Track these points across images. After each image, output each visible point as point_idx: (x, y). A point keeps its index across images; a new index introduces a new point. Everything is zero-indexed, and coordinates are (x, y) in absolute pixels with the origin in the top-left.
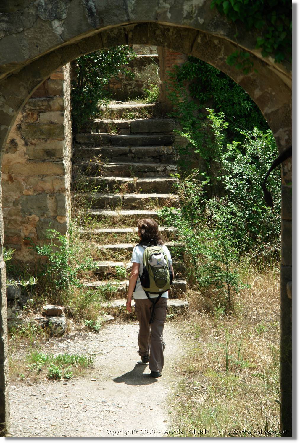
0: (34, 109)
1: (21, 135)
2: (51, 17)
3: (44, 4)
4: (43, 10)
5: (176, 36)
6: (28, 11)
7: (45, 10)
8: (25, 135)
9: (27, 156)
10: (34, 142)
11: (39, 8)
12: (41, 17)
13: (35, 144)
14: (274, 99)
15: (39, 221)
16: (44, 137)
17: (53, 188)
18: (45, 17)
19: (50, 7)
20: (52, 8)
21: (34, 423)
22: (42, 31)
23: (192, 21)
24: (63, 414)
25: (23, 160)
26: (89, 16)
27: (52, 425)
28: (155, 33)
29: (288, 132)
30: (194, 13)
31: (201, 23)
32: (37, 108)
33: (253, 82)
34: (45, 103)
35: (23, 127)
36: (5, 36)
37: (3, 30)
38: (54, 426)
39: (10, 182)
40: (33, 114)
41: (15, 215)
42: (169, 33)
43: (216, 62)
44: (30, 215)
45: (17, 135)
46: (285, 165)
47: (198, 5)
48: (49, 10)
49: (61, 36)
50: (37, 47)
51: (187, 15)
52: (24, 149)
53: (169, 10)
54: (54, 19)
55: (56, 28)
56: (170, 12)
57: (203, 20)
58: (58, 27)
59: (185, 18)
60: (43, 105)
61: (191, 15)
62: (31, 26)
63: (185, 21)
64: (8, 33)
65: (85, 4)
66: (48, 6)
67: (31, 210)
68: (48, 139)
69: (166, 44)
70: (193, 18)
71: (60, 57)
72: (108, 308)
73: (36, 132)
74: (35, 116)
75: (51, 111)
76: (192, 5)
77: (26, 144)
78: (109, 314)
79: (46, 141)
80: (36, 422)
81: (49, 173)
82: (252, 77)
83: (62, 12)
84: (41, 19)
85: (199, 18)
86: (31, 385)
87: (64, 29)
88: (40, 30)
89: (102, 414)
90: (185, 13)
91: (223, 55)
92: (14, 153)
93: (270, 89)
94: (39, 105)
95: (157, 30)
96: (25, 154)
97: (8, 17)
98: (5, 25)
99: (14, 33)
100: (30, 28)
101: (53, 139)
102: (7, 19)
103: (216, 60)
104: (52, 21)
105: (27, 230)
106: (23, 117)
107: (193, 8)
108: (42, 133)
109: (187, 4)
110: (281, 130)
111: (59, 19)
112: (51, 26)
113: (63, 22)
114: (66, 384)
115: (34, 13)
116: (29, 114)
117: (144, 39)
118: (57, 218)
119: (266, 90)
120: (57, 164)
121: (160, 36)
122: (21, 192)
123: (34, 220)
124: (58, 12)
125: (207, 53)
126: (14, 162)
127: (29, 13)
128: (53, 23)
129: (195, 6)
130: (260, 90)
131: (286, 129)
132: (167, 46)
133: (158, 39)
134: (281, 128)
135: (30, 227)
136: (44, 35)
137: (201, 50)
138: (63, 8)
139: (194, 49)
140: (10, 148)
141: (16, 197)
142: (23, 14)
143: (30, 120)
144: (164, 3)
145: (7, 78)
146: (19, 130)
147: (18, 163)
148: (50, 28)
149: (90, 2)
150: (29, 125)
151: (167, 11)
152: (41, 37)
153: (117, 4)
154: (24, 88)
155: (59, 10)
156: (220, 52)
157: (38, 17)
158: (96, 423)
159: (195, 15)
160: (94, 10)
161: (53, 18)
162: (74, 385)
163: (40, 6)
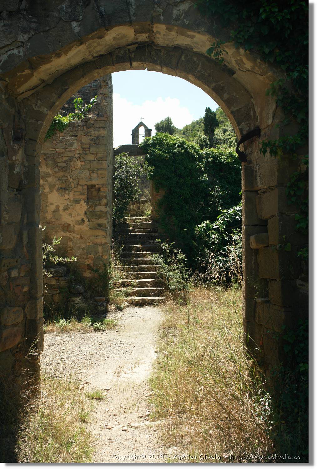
0: (93, 204)
1: (86, 216)
2: (71, 18)
3: (65, 8)
4: (64, 13)
5: (166, 56)
6: (52, 14)
7: (66, 13)
8: (88, 217)
9: (89, 227)
10: (92, 220)
11: (61, 11)
12: (63, 18)
13: (93, 221)
14: (238, 101)
15: (95, 257)
16: (97, 218)
17: (101, 242)
18: (66, 18)
19: (70, 10)
20: (71, 11)
21: (80, 353)
22: (63, 30)
23: (179, 22)
24: (97, 348)
25: (87, 229)
26: (100, 17)
27: (90, 354)
28: (151, 54)
29: (248, 125)
30: (182, 16)
31: (187, 24)
32: (94, 204)
33: (222, 88)
34: (98, 202)
35: (88, 213)
36: (35, 34)
37: (33, 29)
38: (92, 354)
39: (81, 239)
40: (92, 207)
41: (83, 255)
42: (161, 54)
43: (195, 74)
44: (90, 255)
45: (85, 217)
46: (247, 149)
47: (185, 9)
48: (69, 13)
49: (78, 34)
50: (60, 42)
51: (176, 18)
52: (88, 223)
53: (162, 14)
54: (73, 21)
55: (74, 27)
56: (162, 16)
57: (188, 22)
58: (76, 26)
59: (174, 20)
60: (97, 203)
61: (179, 18)
62: (55, 26)
63: (175, 22)
64: (37, 31)
65: (97, 9)
66: (68, 10)
67: (91, 252)
68: (99, 219)
69: (159, 61)
70: (180, 19)
71: (82, 71)
72: (127, 300)
73: (93, 215)
74: (93, 208)
75: (101, 206)
76: (180, 10)
77: (89, 221)
78: (127, 303)
79: (98, 220)
80: (81, 352)
81: (99, 234)
82: (221, 84)
83: (79, 14)
84: (62, 20)
85: (185, 20)
86: (83, 333)
87: (81, 29)
88: (62, 29)
89: (120, 348)
90: (174, 16)
91: (200, 69)
92: (83, 225)
93: (235, 93)
94: (95, 203)
95: (152, 51)
96: (88, 225)
97: (37, 19)
98: (35, 25)
99: (42, 32)
100: (55, 27)
101: (101, 219)
102: (36, 20)
103: (195, 73)
104: (71, 21)
105: (88, 262)
106: (88, 208)
107: (180, 12)
108: (96, 215)
109: (176, 10)
110: (243, 123)
111: (76, 20)
112: (71, 26)
113: (79, 23)
114: (102, 333)
115: (57, 15)
116: (90, 207)
117: (143, 58)
118: (103, 256)
119: (232, 94)
120: (103, 231)
121: (155, 56)
122: (86, 244)
123: (92, 257)
124: (76, 15)
125: (188, 67)
126: (83, 229)
127: (54, 15)
128: (72, 23)
129: (182, 11)
130: (227, 94)
131: (247, 122)
132: (159, 63)
133: (153, 58)
134: (243, 122)
135: (90, 261)
136: (65, 33)
137: (184, 65)
138: (80, 12)
139: (179, 65)
140: (81, 223)
141: (84, 246)
142: (48, 16)
143: (90, 210)
144: (158, 8)
145: (44, 87)
146: (85, 214)
147: (85, 230)
148: (70, 28)
149: (101, 7)
150: (90, 212)
151: (161, 14)
152: (63, 34)
153: (122, 9)
154: (55, 94)
155: (77, 13)
156: (198, 66)
157: (60, 19)
158: (116, 353)
159: (182, 17)
160: (104, 14)
161: (72, 19)
162: (106, 333)
163: (62, 10)
